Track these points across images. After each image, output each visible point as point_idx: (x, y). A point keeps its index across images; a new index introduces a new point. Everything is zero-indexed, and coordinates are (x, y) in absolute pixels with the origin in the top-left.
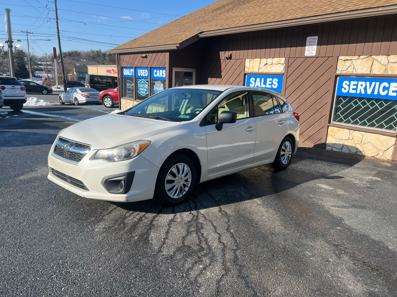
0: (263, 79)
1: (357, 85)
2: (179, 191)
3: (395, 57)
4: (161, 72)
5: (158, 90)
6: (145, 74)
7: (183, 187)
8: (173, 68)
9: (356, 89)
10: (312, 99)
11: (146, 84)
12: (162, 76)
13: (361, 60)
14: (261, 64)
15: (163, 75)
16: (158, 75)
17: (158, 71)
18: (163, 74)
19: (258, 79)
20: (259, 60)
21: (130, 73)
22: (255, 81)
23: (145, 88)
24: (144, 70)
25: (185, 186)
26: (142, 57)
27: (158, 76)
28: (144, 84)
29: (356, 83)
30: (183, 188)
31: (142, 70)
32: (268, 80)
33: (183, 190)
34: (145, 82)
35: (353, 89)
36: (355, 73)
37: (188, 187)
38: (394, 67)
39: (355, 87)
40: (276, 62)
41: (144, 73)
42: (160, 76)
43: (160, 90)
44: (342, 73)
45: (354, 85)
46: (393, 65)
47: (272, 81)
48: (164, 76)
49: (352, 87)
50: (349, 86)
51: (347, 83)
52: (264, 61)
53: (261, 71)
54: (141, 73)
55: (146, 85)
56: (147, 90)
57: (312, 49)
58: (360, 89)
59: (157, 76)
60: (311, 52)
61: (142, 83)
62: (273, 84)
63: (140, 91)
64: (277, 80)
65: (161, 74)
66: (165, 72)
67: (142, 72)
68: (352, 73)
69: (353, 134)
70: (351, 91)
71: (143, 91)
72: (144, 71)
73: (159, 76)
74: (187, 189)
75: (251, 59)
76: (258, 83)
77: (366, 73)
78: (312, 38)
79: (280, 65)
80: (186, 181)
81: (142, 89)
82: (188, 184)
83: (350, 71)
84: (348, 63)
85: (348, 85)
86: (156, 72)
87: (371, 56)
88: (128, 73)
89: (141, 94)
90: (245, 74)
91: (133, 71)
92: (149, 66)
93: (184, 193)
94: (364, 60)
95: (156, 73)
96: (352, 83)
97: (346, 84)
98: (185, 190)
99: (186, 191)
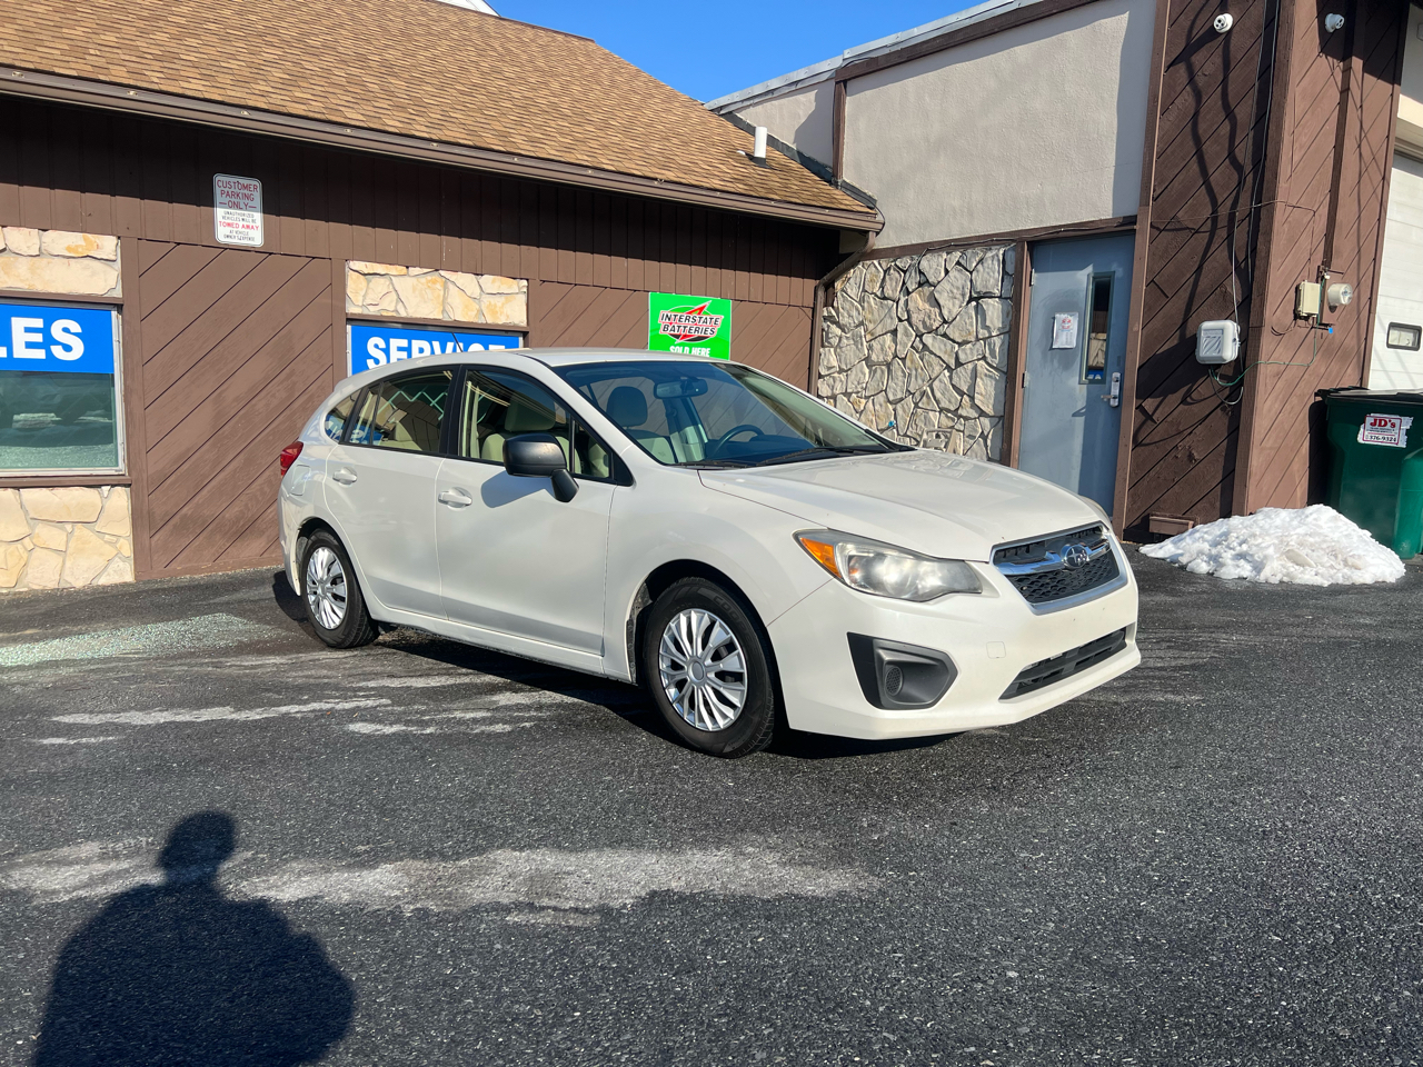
1: (408, 350)
3: (493, 282)
10: (273, 396)
13: (414, 280)
29: (405, 343)
32: (19, 323)
35: (401, 360)
36: (403, 314)
38: (495, 306)
39: (404, 354)
40: (70, 248)
44: (366, 312)
45: (400, 349)
46: (491, 298)
47: (46, 331)
49: (395, 353)
50: (386, 351)
51: (381, 342)
57: (245, 224)
60: (240, 229)
68: (394, 314)
77: (432, 317)
78: (236, 180)
79: (94, 264)
83: (387, 307)
84: (380, 285)
85: (383, 350)
87: (437, 270)
94: (423, 280)
96: (396, 343)
97: (377, 346)
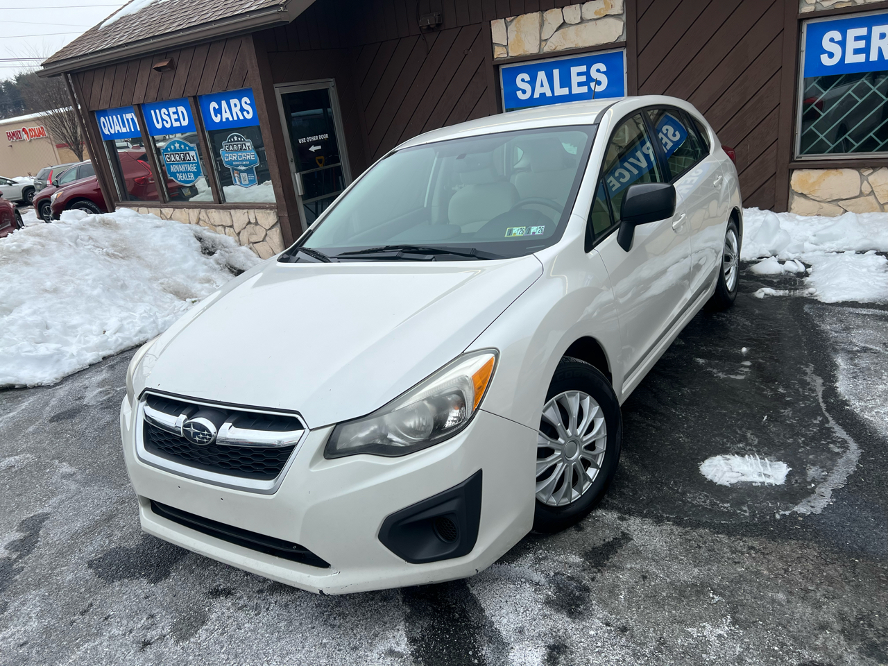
0: (556, 72)
1: (867, 38)
2: (569, 483)
4: (235, 105)
5: (238, 161)
6: (178, 120)
7: (580, 468)
8: (275, 85)
9: (866, 50)
11: (191, 149)
12: (241, 118)
14: (546, 25)
15: (245, 113)
16: (226, 115)
17: (224, 103)
18: (242, 110)
19: (541, 75)
20: (536, 15)
21: (124, 126)
22: (532, 82)
23: (189, 164)
24: (172, 110)
25: (586, 463)
26: (158, 69)
27: (227, 119)
28: (185, 150)
29: (863, 31)
30: (581, 473)
31: (164, 110)
32: (575, 70)
33: (581, 478)
34: (186, 145)
35: (857, 51)
36: (859, 2)
37: (597, 467)
39: (862, 44)
40: (596, 13)
41: (176, 116)
42: (236, 118)
43: (244, 160)
44: (819, 8)
45: (857, 38)
47: (587, 73)
48: (249, 116)
49: (851, 45)
50: (843, 44)
51: (837, 35)
52: (554, 17)
53: (547, 49)
54: (163, 120)
55: (192, 153)
56: (198, 167)
58: (880, 48)
59: (224, 120)
61: (175, 150)
62: (593, 80)
63: (174, 174)
64: (603, 67)
65: (236, 110)
66: (249, 102)
67: (169, 115)
68: (849, 5)
69: (871, 179)
70: (851, 59)
71: (187, 172)
72: (174, 113)
73: (231, 119)
74: (592, 473)
75: (508, 19)
76: (542, 86)
79: (611, 20)
80: (591, 447)
81: (183, 168)
82: (596, 457)
85: (838, 43)
86: (217, 107)
88: (118, 128)
89: (180, 181)
90: (497, 67)
91: (132, 119)
92: (191, 92)
93: (587, 486)
95: (218, 111)
96: (852, 33)
97: (832, 40)
98: (587, 478)
99: (591, 480)
